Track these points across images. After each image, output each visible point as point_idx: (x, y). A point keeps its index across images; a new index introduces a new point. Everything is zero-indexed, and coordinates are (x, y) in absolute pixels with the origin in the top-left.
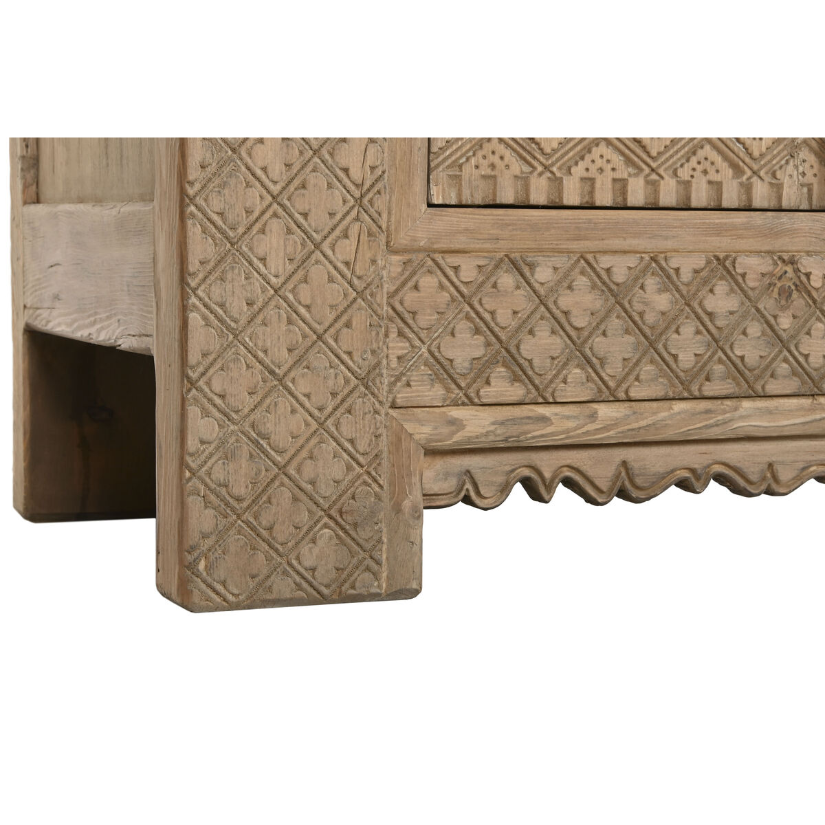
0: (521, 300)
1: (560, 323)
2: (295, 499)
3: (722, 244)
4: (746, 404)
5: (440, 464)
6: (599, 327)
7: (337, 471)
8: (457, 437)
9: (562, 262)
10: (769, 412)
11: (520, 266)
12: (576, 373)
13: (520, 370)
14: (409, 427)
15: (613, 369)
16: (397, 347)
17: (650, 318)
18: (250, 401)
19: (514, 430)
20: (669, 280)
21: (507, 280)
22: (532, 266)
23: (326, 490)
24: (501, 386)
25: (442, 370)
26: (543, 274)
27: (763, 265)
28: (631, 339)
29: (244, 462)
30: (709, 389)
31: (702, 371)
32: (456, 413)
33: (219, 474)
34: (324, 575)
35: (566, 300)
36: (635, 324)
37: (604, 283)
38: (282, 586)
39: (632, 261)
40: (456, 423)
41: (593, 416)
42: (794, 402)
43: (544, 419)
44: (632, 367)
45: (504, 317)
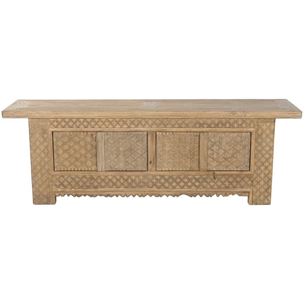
0: (63, 179)
1: (67, 181)
2: (43, 196)
3: (84, 175)
4: (88, 189)
5: (57, 193)
6: (71, 182)
7: (46, 193)
8: (58, 191)
9: (67, 176)
10: (90, 190)
12: (69, 186)
13: (63, 185)
14: (53, 190)
15: (73, 186)
16: (51, 183)
17: (77, 181)
18: (38, 188)
19: (63, 191)
20: (79, 178)
22: (64, 176)
23: (45, 195)
24: (61, 187)
25: (56, 185)
26: (65, 177)
27: (89, 176)
28: (75, 183)
29: (38, 193)
30: (83, 188)
31: (83, 186)
32: (57, 189)
33: (36, 193)
34: (46, 202)
35: (68, 179)
37: (72, 178)
38: (42, 203)
39: (75, 176)
40: (58, 190)
41: (71, 190)
42: (94, 189)
43: (66, 190)
44: (75, 186)
45: (62, 181)
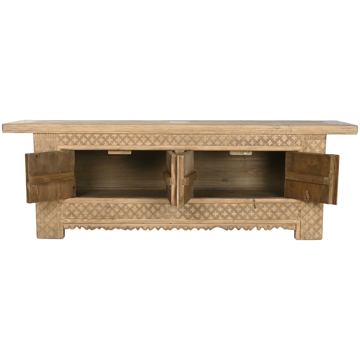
0: (74, 208)
1: (79, 210)
2: (49, 228)
3: (99, 202)
4: (103, 220)
5: (66, 225)
6: (83, 211)
7: (53, 225)
8: (67, 222)
9: (78, 204)
10: (106, 221)
11: (73, 204)
12: (81, 216)
13: (74, 215)
14: (61, 221)
15: (85, 216)
16: (59, 213)
17: (90, 210)
18: (43, 218)
19: (73, 222)
20: (92, 206)
21: (72, 206)
22: (75, 204)
23: (52, 227)
24: (71, 217)
25: (65, 215)
27: (105, 204)
28: (87, 212)
29: (43, 224)
30: (98, 218)
31: (97, 216)
32: (66, 220)
33: (40, 225)
34: (52, 236)
35: (79, 208)
36: (88, 210)
37: (84, 206)
38: (47, 237)
39: (87, 204)
40: (67, 221)
41: (83, 221)
42: (110, 220)
43: (77, 221)
44: (88, 216)
45: (72, 210)
